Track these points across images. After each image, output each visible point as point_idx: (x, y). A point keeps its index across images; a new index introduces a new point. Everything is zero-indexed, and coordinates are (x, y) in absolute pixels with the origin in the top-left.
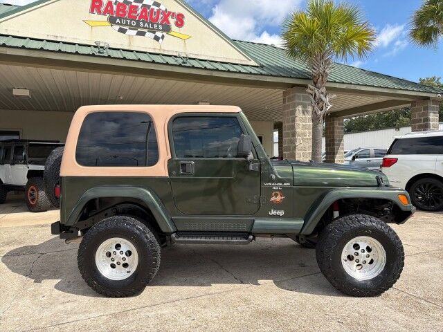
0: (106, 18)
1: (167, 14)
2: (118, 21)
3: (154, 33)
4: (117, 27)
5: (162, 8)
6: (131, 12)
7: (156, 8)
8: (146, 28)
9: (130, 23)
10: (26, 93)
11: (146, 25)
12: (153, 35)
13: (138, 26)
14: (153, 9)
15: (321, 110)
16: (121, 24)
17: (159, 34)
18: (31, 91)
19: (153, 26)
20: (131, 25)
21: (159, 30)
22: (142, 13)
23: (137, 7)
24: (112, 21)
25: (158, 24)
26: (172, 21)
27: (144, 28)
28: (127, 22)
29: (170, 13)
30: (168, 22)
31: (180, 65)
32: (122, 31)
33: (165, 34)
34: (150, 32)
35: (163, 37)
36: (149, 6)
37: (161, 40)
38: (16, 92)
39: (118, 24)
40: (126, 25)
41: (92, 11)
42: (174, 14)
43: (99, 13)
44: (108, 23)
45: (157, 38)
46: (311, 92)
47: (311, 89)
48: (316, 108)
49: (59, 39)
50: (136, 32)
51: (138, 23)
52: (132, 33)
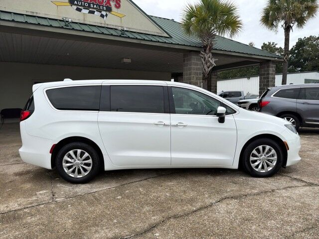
2: (76, 2)
3: (101, 12)
4: (75, 7)
8: (95, 8)
9: (84, 4)
11: (95, 6)
12: (100, 14)
13: (89, 6)
15: (208, 68)
16: (78, 5)
17: (104, 13)
19: (99, 7)
20: (84, 6)
21: (103, 10)
24: (72, 2)
25: (103, 6)
26: (113, 4)
27: (93, 8)
28: (82, 4)
30: (110, 5)
31: (120, 36)
32: (79, 10)
33: (108, 13)
37: (105, 17)
39: (76, 5)
40: (81, 5)
44: (69, 4)
45: (102, 16)
46: (202, 56)
47: (202, 54)
48: (205, 66)
49: (35, 15)
50: (88, 11)
51: (89, 4)
52: (85, 11)
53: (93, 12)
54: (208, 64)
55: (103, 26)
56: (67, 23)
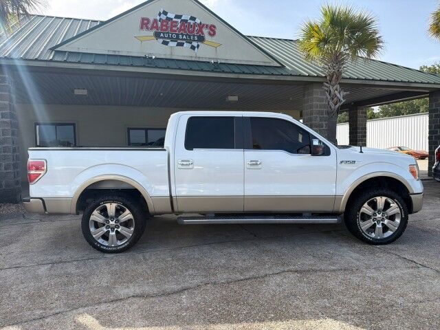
0: (151, 33)
1: (201, 26)
2: (162, 35)
3: (191, 43)
4: (161, 40)
6: (172, 26)
7: (192, 22)
8: (184, 39)
9: (172, 36)
10: (85, 92)
11: (184, 37)
13: (178, 38)
14: (190, 23)
15: (336, 105)
16: (164, 38)
17: (195, 44)
18: (88, 90)
19: (190, 37)
20: (172, 38)
21: (194, 40)
22: (181, 27)
23: (176, 22)
24: (157, 35)
25: (194, 36)
26: (206, 31)
27: (182, 39)
28: (169, 35)
29: (204, 25)
30: (203, 33)
31: (212, 71)
32: (165, 43)
34: (188, 42)
35: (198, 46)
36: (186, 21)
37: (196, 49)
38: (77, 92)
39: (162, 37)
40: (168, 38)
41: (142, 28)
42: (207, 25)
43: (147, 28)
44: (154, 38)
45: (193, 48)
46: (326, 89)
47: (326, 86)
48: (331, 103)
49: (117, 54)
50: (176, 43)
51: (178, 35)
52: (173, 44)
53: (182, 45)
54: (335, 99)
55: (193, 59)
56: (150, 61)
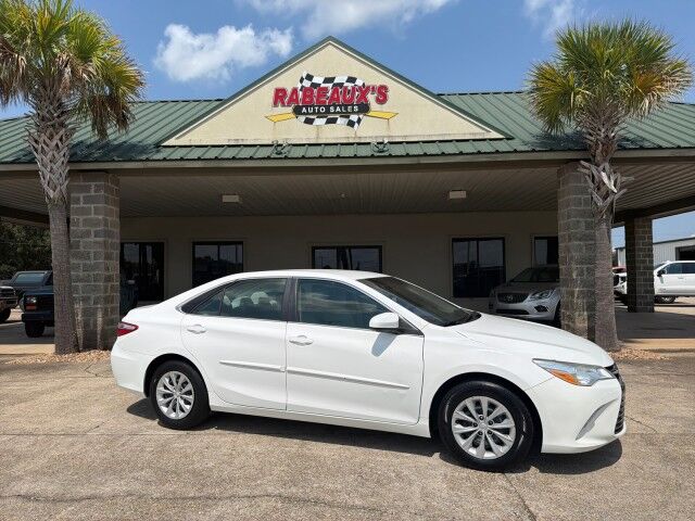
0: (290, 109)
1: (365, 90)
2: (304, 110)
3: (348, 117)
4: (303, 118)
5: (359, 83)
6: (319, 96)
7: (350, 85)
8: (338, 113)
9: (318, 109)
10: (236, 198)
11: (338, 109)
12: (346, 120)
13: (328, 112)
14: (346, 88)
15: (605, 198)
16: (308, 114)
17: (354, 118)
18: (240, 196)
19: (346, 109)
20: (319, 112)
21: (353, 113)
22: (333, 94)
23: (326, 89)
24: (297, 111)
25: (353, 105)
26: (371, 98)
27: (335, 113)
28: (314, 110)
29: (368, 87)
30: (366, 100)
31: (373, 156)
32: (309, 122)
33: (361, 116)
34: (343, 117)
35: (359, 121)
36: (341, 85)
37: (356, 125)
38: (226, 199)
39: (304, 114)
40: (314, 113)
41: (275, 104)
42: (373, 88)
43: (283, 105)
44: (293, 116)
45: (351, 124)
47: (585, 168)
48: (596, 196)
49: (240, 143)
50: (325, 120)
51: (328, 108)
52: (320, 122)
53: (333, 121)
55: (351, 141)
56: (279, 148)
